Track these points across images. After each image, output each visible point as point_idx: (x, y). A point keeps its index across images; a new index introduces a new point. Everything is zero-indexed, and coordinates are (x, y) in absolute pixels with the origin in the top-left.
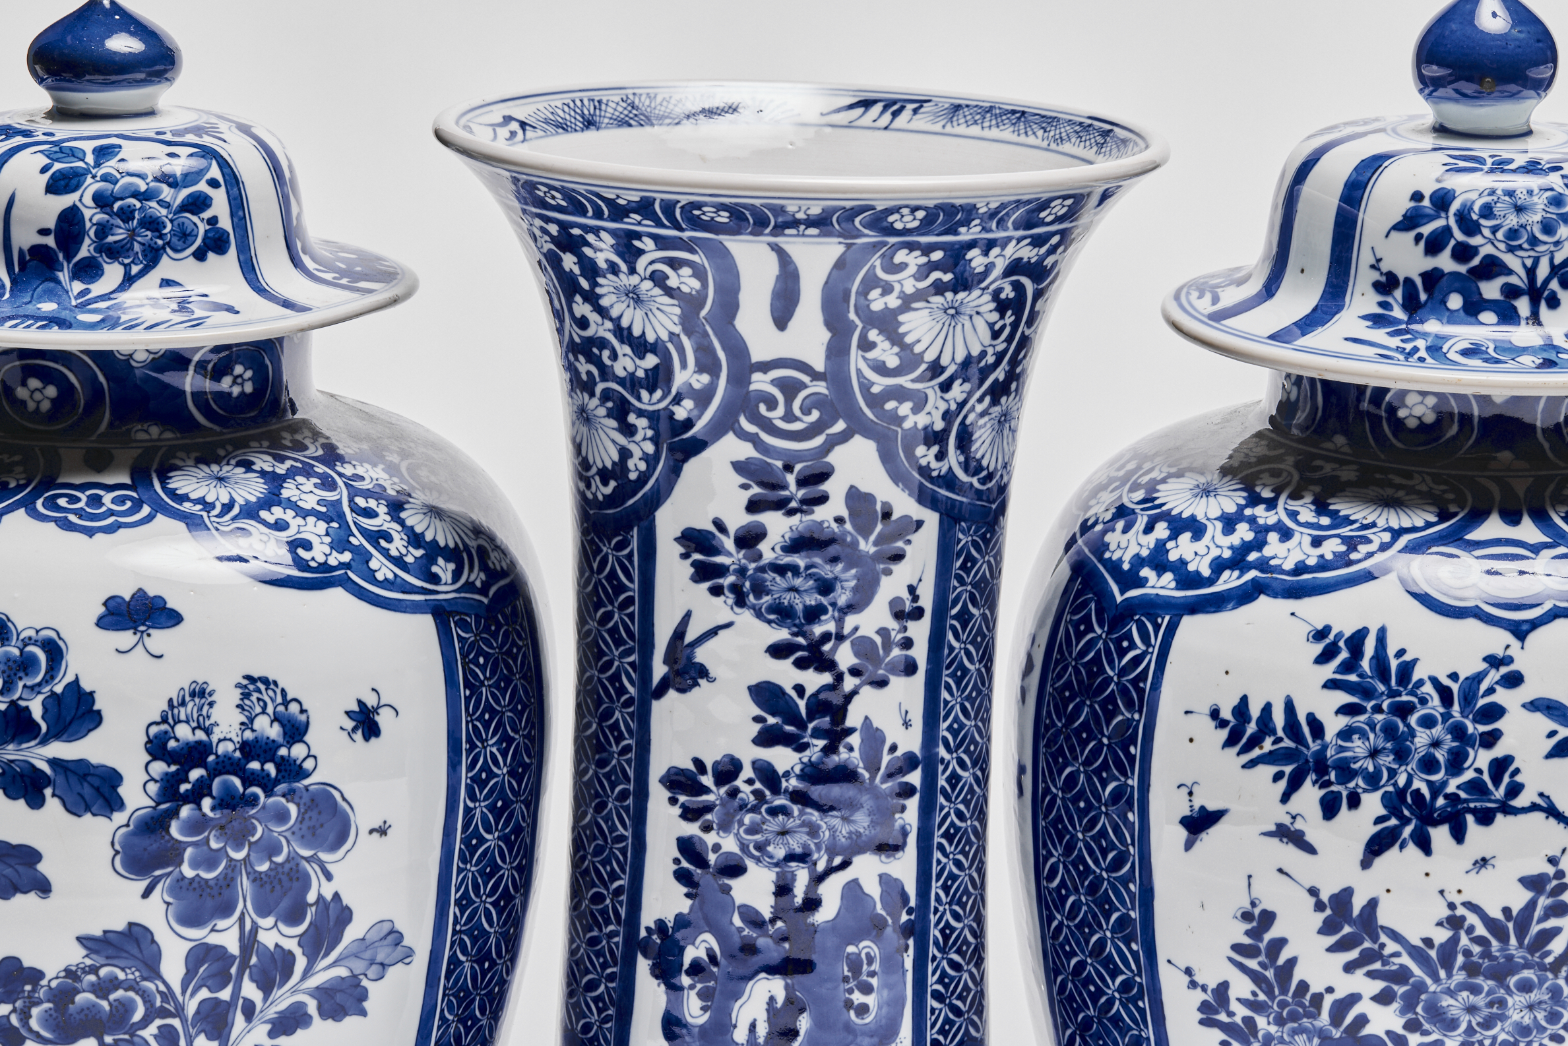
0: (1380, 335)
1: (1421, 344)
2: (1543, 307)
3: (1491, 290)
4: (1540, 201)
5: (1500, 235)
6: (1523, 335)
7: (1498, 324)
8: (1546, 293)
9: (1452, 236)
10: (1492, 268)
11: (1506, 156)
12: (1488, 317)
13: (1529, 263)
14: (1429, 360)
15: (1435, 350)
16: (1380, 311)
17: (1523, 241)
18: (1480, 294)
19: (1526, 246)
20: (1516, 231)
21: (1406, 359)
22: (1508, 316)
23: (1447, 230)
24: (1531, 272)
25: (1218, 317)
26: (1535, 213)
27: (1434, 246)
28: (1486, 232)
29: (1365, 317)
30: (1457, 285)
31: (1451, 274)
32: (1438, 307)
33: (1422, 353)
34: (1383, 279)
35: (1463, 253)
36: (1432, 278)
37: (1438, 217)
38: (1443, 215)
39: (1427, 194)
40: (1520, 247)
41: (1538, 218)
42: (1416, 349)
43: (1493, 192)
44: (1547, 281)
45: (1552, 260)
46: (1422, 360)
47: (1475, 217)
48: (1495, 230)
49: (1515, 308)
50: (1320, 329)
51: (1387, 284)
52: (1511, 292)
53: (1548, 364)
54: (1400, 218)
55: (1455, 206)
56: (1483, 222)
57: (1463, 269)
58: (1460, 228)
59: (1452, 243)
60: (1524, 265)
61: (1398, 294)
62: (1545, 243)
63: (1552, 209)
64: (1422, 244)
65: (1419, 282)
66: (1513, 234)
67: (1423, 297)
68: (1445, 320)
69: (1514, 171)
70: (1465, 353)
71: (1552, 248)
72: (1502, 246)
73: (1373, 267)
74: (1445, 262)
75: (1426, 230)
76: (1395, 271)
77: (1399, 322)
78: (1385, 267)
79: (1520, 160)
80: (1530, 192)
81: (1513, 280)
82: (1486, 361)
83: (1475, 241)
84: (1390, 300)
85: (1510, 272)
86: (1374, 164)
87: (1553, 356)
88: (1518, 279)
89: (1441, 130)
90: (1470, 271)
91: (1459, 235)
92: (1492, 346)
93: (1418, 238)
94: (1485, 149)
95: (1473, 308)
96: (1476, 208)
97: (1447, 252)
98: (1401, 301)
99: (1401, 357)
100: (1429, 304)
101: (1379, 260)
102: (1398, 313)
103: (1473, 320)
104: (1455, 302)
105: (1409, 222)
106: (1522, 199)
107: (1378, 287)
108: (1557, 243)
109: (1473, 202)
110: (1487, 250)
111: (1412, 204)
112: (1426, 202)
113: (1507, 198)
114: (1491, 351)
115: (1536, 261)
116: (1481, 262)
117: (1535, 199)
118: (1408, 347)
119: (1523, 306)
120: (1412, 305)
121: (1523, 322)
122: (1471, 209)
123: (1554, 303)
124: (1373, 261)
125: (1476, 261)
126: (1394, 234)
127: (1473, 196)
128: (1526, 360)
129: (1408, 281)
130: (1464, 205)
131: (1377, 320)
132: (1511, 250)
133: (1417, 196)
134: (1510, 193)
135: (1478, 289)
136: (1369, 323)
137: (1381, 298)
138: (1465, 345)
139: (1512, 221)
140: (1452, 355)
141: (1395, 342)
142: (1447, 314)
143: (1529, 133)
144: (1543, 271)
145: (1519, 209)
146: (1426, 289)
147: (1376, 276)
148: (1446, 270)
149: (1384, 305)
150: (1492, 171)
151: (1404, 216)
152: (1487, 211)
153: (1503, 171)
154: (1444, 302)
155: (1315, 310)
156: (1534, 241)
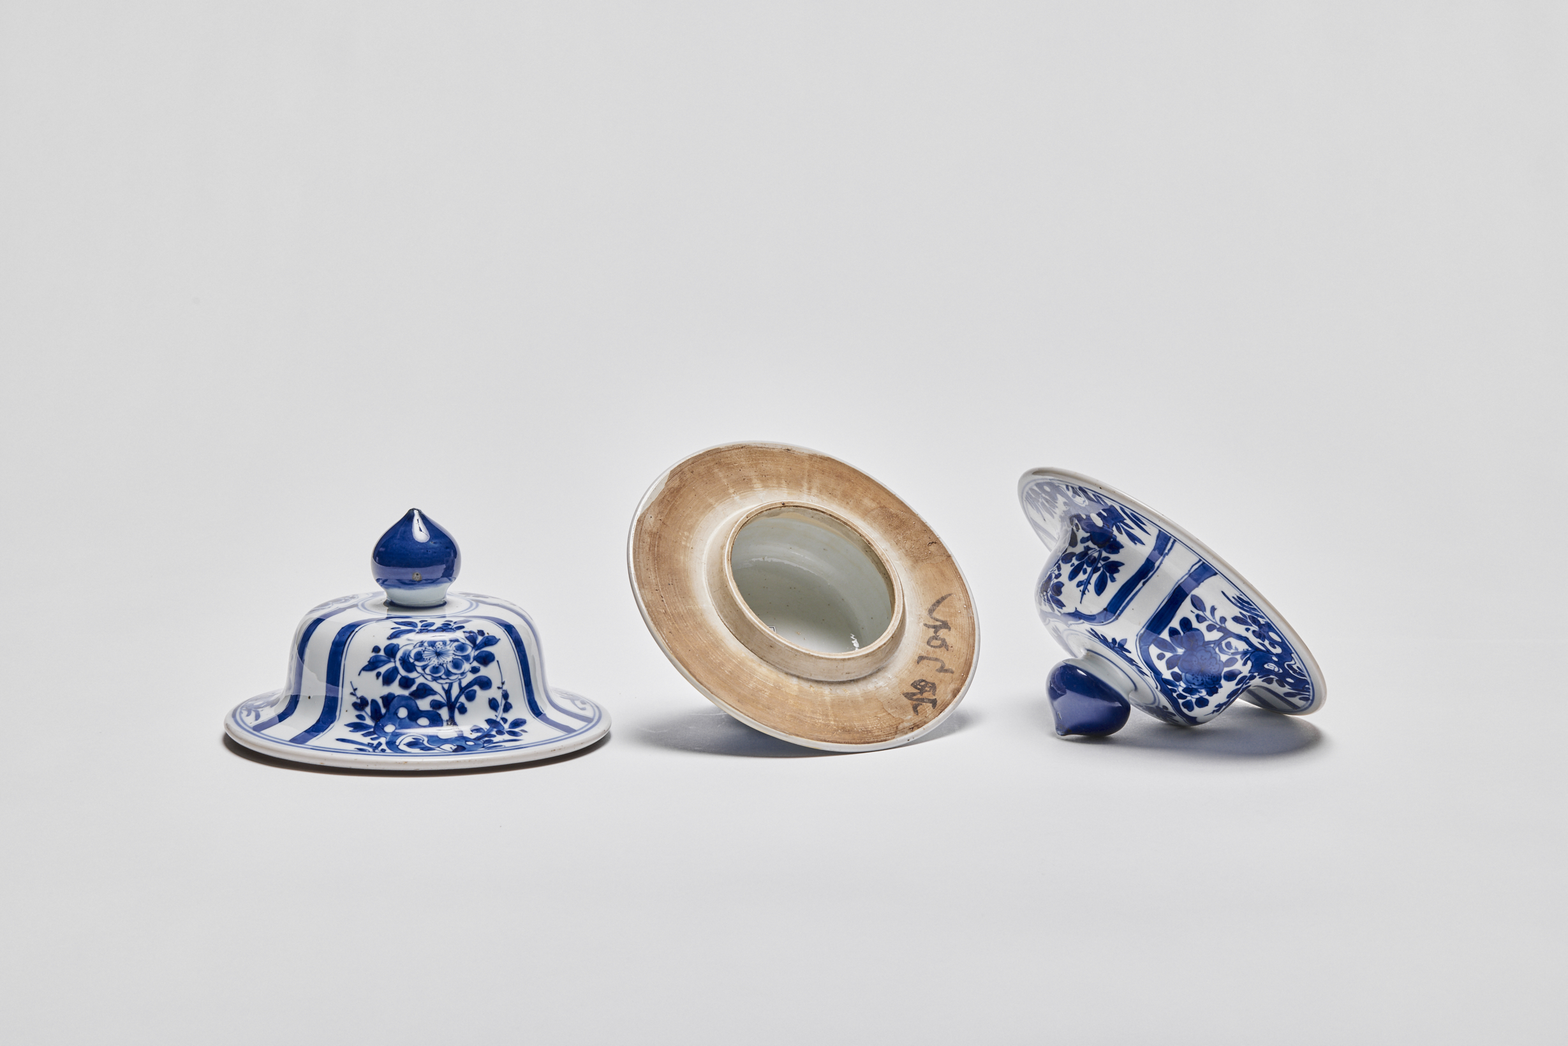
0: (358, 736)
1: (383, 740)
2: (456, 712)
3: (424, 704)
4: (451, 648)
5: (428, 671)
6: (446, 732)
7: (430, 726)
8: (458, 705)
9: (398, 673)
10: (424, 691)
11: (430, 620)
12: (423, 721)
13: (446, 687)
14: (388, 751)
15: (391, 744)
16: (357, 721)
17: (441, 674)
18: (418, 708)
19: (444, 677)
20: (437, 668)
21: (374, 751)
22: (435, 721)
23: (395, 669)
24: (448, 692)
25: (259, 728)
26: (448, 656)
27: (388, 679)
28: (419, 669)
29: (349, 725)
30: (403, 703)
31: (399, 696)
32: (393, 717)
33: (384, 746)
34: (359, 701)
35: (406, 683)
36: (388, 699)
37: (390, 662)
38: (392, 660)
39: (382, 648)
40: (440, 678)
41: (450, 659)
42: (380, 744)
43: (422, 644)
44: (458, 697)
45: (460, 684)
46: (383, 751)
47: (412, 661)
48: (424, 668)
49: (439, 715)
50: (321, 734)
51: (361, 704)
52: (436, 705)
53: (460, 749)
54: (367, 663)
55: (399, 654)
56: (417, 663)
57: (406, 693)
58: (403, 668)
59: (399, 677)
60: (443, 688)
61: (368, 709)
62: (456, 674)
63: (459, 653)
64: (381, 678)
65: (380, 702)
66: (435, 670)
67: (383, 711)
68: (397, 725)
69: (435, 631)
70: (410, 745)
71: (460, 677)
72: (429, 678)
73: (352, 694)
74: (395, 689)
75: (383, 670)
76: (366, 696)
77: (369, 727)
78: (359, 694)
79: (439, 623)
80: (444, 643)
81: (437, 698)
82: (422, 749)
83: (413, 675)
84: (363, 713)
85: (434, 693)
86: (348, 631)
87: (463, 744)
88: (440, 697)
89: (391, 604)
90: (412, 694)
91: (403, 672)
92: (426, 739)
93: (378, 675)
94: (417, 617)
95: (415, 715)
96: (412, 655)
97: (397, 682)
98: (369, 713)
99: (371, 750)
100: (387, 715)
101: (355, 690)
102: (369, 722)
103: (414, 723)
104: (403, 713)
105: (372, 665)
106: (439, 645)
107: (355, 705)
108: (463, 674)
109: (410, 652)
110: (420, 680)
111: (374, 654)
112: (382, 653)
113: (431, 648)
114: (425, 743)
115: (451, 685)
116: (417, 688)
117: (448, 647)
118: (375, 743)
119: (444, 713)
120: (376, 715)
121: (445, 723)
122: (409, 655)
123: (463, 710)
124: (352, 691)
125: (414, 688)
126: (363, 673)
127: (410, 648)
128: (447, 747)
129: (374, 701)
130: (405, 654)
131: (356, 727)
132: (435, 679)
133: (376, 649)
134: (432, 644)
135: (416, 704)
136: (351, 729)
137: (358, 713)
138: (410, 739)
139: (435, 661)
140: (402, 747)
141: (367, 740)
142: (398, 720)
143: (445, 603)
144: (455, 691)
145: (439, 654)
146: (385, 706)
147: (354, 699)
148: (396, 694)
149: (360, 717)
150: (421, 631)
151: (369, 662)
152: (419, 657)
153: (428, 631)
154: (396, 714)
155: (318, 721)
156: (448, 673)
